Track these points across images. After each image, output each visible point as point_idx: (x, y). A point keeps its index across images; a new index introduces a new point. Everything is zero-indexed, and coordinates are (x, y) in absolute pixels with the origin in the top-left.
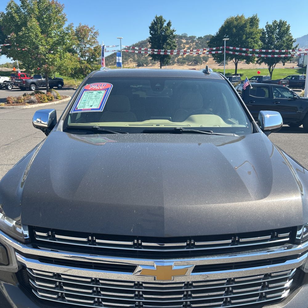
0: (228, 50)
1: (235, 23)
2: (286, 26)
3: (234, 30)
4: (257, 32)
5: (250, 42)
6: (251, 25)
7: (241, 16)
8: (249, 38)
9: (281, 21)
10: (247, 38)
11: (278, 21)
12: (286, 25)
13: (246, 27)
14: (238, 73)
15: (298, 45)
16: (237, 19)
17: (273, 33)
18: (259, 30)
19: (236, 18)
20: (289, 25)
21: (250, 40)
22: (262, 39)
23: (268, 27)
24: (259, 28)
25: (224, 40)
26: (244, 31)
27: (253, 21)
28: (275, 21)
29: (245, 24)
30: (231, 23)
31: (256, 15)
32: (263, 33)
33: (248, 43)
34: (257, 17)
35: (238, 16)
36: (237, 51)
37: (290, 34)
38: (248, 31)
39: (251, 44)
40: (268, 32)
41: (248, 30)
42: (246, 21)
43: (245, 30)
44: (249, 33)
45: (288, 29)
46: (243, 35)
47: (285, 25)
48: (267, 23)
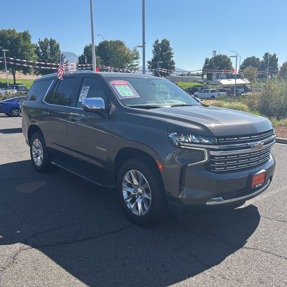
0: (8, 60)
1: (9, 36)
2: (56, 44)
3: (9, 42)
4: (31, 47)
5: (26, 55)
6: (24, 39)
7: (13, 30)
8: (24, 51)
9: (51, 39)
10: (22, 51)
11: (49, 39)
13: (20, 41)
15: (68, 60)
16: (9, 32)
17: (46, 49)
18: (32, 44)
20: (58, 43)
21: (25, 53)
22: (37, 52)
23: (41, 43)
25: (3, 51)
26: (18, 44)
27: (26, 36)
28: (46, 39)
29: (19, 38)
30: (4, 35)
31: (27, 31)
32: (38, 48)
33: (25, 55)
34: (28, 32)
35: (9, 29)
36: (18, 62)
37: (60, 51)
38: (22, 44)
39: (27, 56)
40: (41, 47)
42: (19, 34)
43: (19, 43)
44: (24, 47)
45: (58, 46)
46: (18, 48)
47: (55, 44)
48: (39, 39)
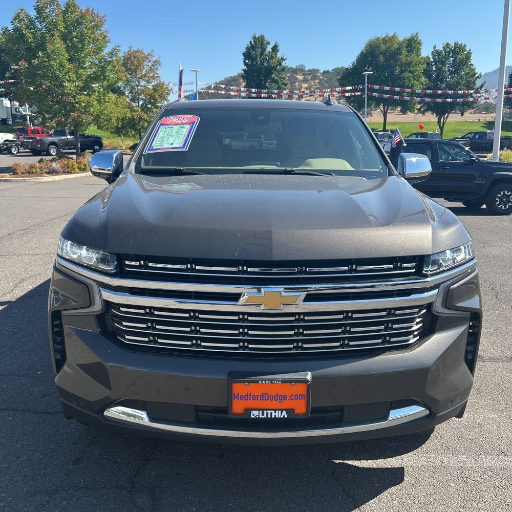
0: (371, 90)
1: (383, 47)
2: (465, 53)
3: (382, 58)
4: (418, 63)
5: (408, 78)
6: (408, 51)
7: (392, 36)
8: (405, 71)
9: (456, 44)
10: (402, 72)
11: (452, 44)
12: (466, 50)
13: (400, 54)
14: (388, 128)
15: (485, 82)
16: (385, 40)
17: (443, 63)
18: (422, 58)
19: (383, 39)
20: (470, 50)
21: (406, 74)
22: (427, 73)
23: (436, 53)
24: (422, 55)
25: (365, 75)
26: (396, 60)
27: (412, 44)
28: (448, 44)
29: (399, 49)
30: (377, 47)
31: (417, 35)
32: (429, 64)
33: (404, 79)
34: (417, 37)
35: (387, 36)
36: (386, 92)
37: (472, 65)
38: (403, 60)
39: (409, 81)
40: (435, 61)
41: (403, 58)
42: (401, 44)
43: (399, 59)
44: (405, 64)
45: (468, 56)
46: (396, 66)
47: (463, 51)
48: (435, 47)
